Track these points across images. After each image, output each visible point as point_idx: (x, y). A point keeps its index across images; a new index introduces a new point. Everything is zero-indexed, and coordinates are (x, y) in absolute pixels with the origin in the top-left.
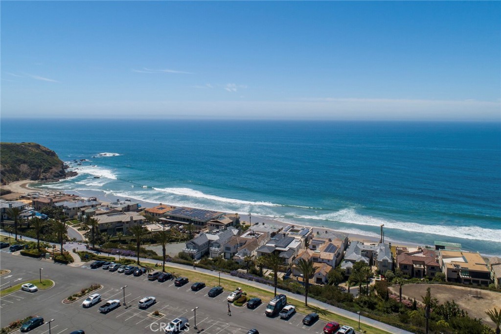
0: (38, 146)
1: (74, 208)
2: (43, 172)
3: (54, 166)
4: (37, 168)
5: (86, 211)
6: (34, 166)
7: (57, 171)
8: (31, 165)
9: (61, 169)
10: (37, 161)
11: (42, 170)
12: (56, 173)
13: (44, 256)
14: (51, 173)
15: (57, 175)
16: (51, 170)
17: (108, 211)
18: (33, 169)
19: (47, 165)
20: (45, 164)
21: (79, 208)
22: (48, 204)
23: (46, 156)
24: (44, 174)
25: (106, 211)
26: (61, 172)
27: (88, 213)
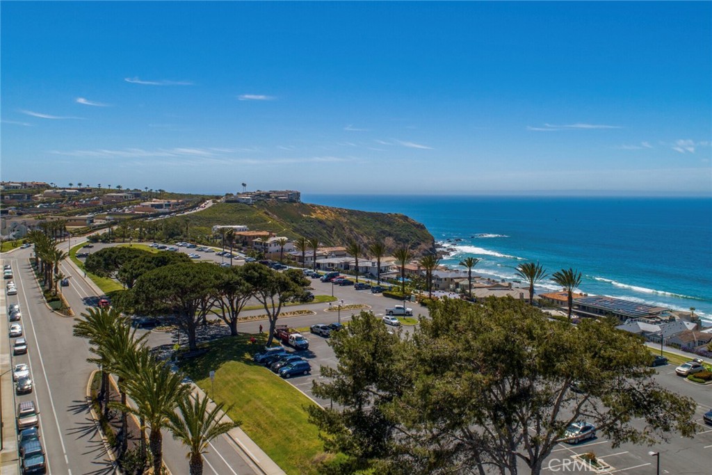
0: (406, 218)
1: (445, 279)
2: (410, 248)
3: (424, 241)
4: (404, 242)
5: (461, 283)
6: (400, 240)
7: (426, 248)
8: (398, 239)
9: (431, 246)
10: (404, 233)
11: (409, 246)
12: (425, 250)
13: (409, 299)
14: (420, 249)
15: (426, 252)
16: (419, 247)
17: (489, 285)
18: (399, 244)
19: (415, 240)
20: (413, 238)
21: (452, 279)
22: (415, 271)
23: (414, 229)
24: (411, 250)
25: (486, 285)
26: (431, 249)
27: (463, 285)
